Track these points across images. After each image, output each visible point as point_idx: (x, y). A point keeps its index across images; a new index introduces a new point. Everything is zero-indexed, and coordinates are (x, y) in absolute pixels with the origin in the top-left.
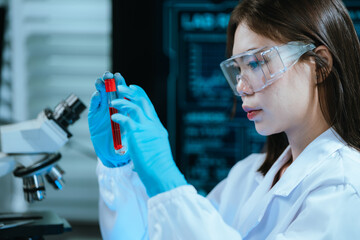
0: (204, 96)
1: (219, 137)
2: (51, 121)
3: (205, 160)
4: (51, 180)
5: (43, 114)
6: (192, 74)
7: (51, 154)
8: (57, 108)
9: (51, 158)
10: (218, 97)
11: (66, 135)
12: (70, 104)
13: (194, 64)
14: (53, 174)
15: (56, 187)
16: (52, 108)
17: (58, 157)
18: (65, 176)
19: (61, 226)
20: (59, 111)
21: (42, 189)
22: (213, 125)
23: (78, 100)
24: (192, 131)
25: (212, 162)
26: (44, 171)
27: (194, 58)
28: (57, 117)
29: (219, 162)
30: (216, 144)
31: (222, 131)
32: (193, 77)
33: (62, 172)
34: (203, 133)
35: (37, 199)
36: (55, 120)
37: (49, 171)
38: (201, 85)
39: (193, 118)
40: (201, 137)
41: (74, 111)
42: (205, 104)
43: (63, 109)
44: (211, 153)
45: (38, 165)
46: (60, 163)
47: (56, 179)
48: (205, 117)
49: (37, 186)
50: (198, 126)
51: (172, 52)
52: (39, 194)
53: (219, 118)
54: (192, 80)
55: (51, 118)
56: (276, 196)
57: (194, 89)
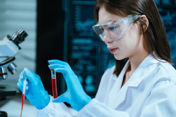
0: (82, 31)
1: (89, 51)
2: (11, 41)
3: (82, 62)
4: (10, 70)
5: (6, 37)
6: (76, 20)
7: (10, 57)
8: (13, 35)
9: (10, 59)
10: (89, 31)
11: (18, 48)
12: (20, 33)
13: (77, 15)
14: (11, 67)
15: (12, 73)
16: (11, 35)
17: (14, 59)
18: (17, 68)
19: (15, 92)
20: (14, 36)
21: (6, 74)
22: (86, 45)
23: (24, 32)
24: (75, 48)
25: (85, 62)
26: (7, 65)
27: (77, 12)
28: (13, 39)
29: (88, 62)
30: (87, 54)
31: (90, 48)
32: (77, 21)
33: (16, 66)
34: (81, 49)
35: (3, 79)
36: (13, 41)
37: (9, 65)
38: (80, 25)
39: (76, 41)
40: (80, 51)
41: (22, 37)
42: (82, 34)
43: (16, 35)
44: (84, 58)
45: (4, 62)
46: (15, 62)
47: (13, 69)
48: (82, 41)
49: (3, 73)
50: (79, 45)
51: (66, 9)
52: (4, 76)
53: (89, 41)
54: (76, 23)
55: (11, 40)
56: (129, 87)
57: (77, 27)
